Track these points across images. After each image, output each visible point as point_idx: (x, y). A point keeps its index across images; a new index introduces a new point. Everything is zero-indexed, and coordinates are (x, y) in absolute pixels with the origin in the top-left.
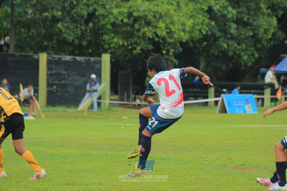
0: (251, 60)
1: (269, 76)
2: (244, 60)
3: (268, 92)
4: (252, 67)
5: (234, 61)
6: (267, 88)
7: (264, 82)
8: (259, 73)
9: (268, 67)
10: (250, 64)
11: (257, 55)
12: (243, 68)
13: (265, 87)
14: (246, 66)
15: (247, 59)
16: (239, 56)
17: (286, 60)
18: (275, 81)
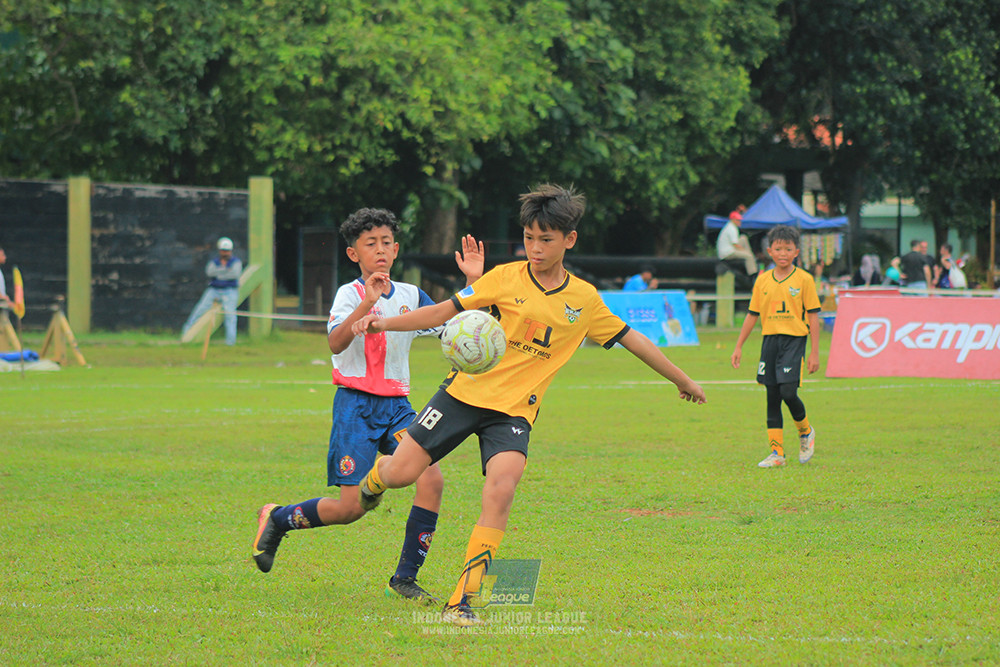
0: (677, 191)
1: (729, 237)
2: (657, 193)
3: (726, 282)
4: (679, 213)
5: (629, 195)
6: (723, 273)
7: (715, 254)
8: (700, 228)
9: (724, 212)
10: (674, 204)
11: (694, 178)
12: (656, 213)
13: (718, 269)
14: (663, 207)
15: (666, 188)
16: (644, 182)
17: (778, 191)
18: (746, 253)
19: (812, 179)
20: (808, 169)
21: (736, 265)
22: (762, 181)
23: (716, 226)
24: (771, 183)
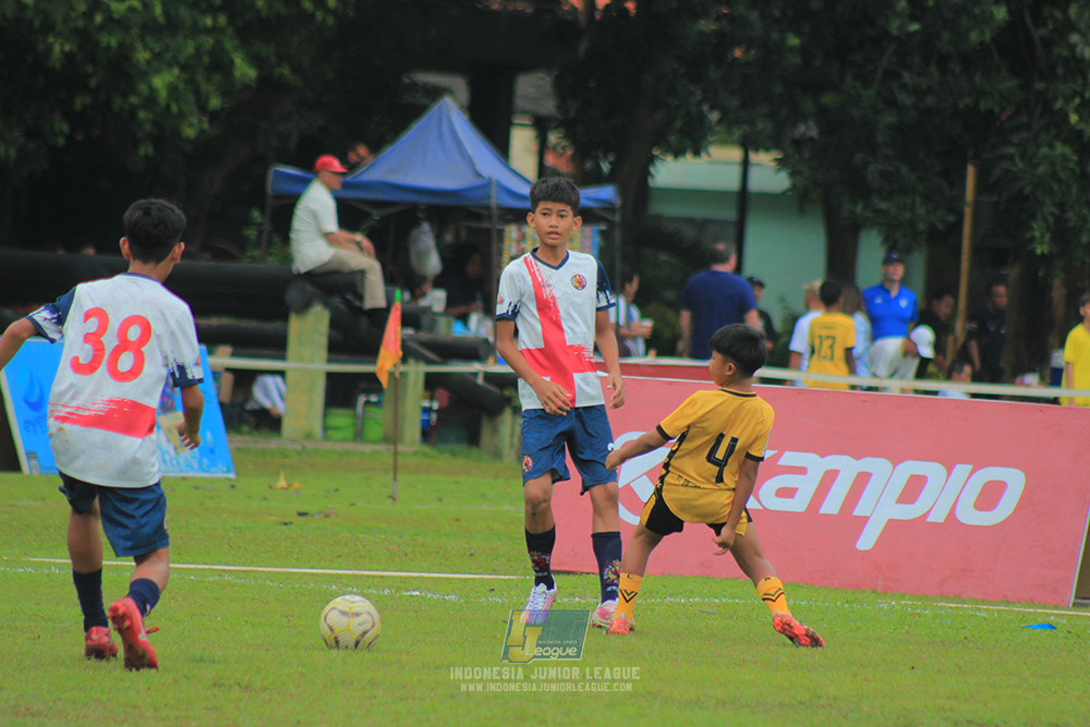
0: (202, 107)
1: (314, 215)
2: (151, 100)
3: (309, 331)
4: (205, 152)
5: (79, 102)
6: (304, 308)
7: (288, 259)
8: (258, 197)
9: (307, 161)
10: (192, 128)
11: (244, 70)
12: (146, 149)
13: (292, 295)
14: (164, 135)
15: (173, 89)
16: (122, 71)
17: (451, 114)
18: (359, 256)
19: (533, 89)
20: (528, 68)
21: (333, 285)
22: (414, 85)
23: (290, 188)
24: (436, 93)
